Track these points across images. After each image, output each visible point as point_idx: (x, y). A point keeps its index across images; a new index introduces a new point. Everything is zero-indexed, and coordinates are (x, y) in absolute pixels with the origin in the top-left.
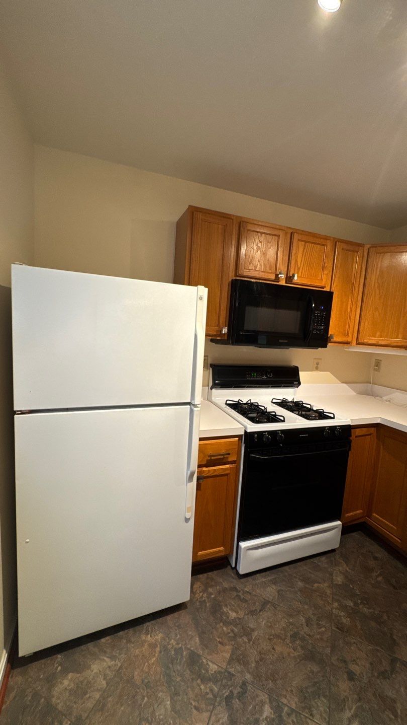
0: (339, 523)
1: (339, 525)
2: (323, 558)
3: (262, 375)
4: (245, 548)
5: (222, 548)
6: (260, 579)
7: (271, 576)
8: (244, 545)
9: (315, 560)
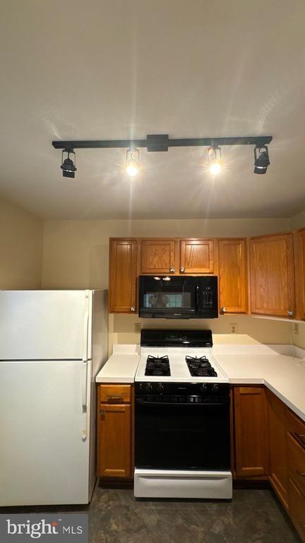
0: (229, 473)
1: (229, 475)
2: (215, 506)
3: (179, 338)
4: (137, 474)
5: (123, 471)
6: (151, 506)
7: (160, 506)
8: (137, 471)
9: (206, 505)
